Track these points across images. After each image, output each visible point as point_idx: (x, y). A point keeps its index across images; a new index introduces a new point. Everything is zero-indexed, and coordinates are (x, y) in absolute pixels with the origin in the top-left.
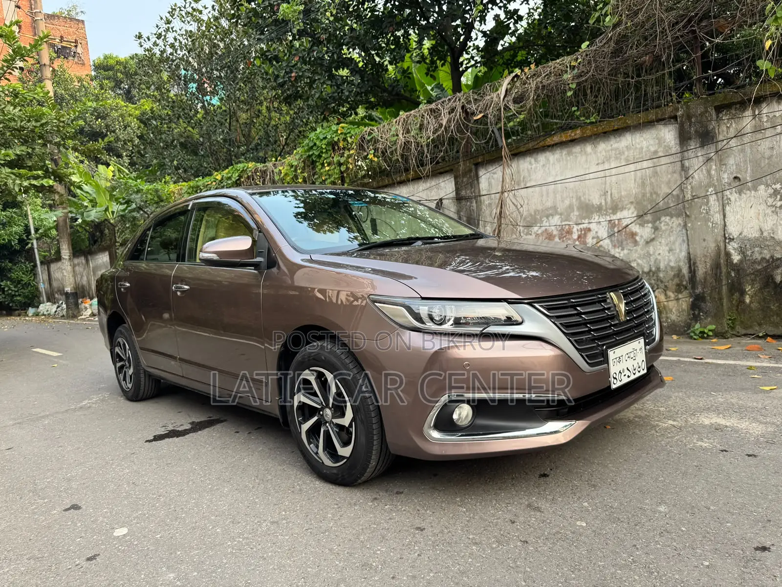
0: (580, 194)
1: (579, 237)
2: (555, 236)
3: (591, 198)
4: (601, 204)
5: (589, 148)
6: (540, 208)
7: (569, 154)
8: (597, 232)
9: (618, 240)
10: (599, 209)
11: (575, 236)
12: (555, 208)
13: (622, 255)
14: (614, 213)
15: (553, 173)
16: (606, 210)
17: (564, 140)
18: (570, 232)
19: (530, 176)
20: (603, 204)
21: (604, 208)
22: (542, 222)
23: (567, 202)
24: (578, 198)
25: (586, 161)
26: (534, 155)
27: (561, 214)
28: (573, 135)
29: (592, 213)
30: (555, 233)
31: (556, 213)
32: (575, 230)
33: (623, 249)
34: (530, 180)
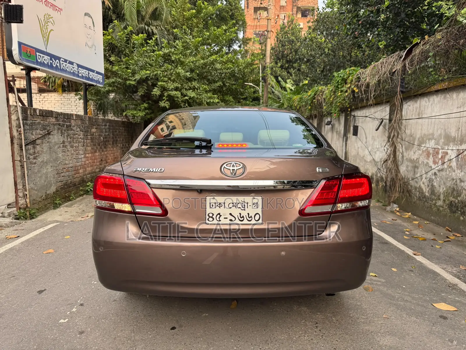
0: (446, 128)
1: (442, 157)
2: (430, 154)
3: (451, 131)
4: (455, 136)
5: (455, 95)
6: (426, 133)
7: (445, 98)
8: (450, 156)
9: (460, 164)
10: (454, 140)
11: (440, 157)
12: (433, 134)
13: (460, 175)
14: (461, 144)
15: (436, 110)
16: (457, 142)
17: (439, 88)
18: (438, 153)
19: (425, 111)
20: (456, 137)
21: (456, 140)
22: (426, 143)
23: (439, 132)
24: (445, 130)
25: (452, 105)
26: (428, 97)
27: (435, 140)
28: (444, 85)
29: (450, 142)
30: (431, 152)
31: (433, 138)
32: (441, 151)
33: (461, 172)
34: (424, 113)
